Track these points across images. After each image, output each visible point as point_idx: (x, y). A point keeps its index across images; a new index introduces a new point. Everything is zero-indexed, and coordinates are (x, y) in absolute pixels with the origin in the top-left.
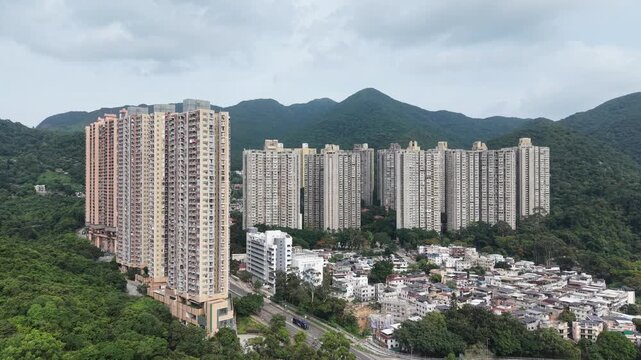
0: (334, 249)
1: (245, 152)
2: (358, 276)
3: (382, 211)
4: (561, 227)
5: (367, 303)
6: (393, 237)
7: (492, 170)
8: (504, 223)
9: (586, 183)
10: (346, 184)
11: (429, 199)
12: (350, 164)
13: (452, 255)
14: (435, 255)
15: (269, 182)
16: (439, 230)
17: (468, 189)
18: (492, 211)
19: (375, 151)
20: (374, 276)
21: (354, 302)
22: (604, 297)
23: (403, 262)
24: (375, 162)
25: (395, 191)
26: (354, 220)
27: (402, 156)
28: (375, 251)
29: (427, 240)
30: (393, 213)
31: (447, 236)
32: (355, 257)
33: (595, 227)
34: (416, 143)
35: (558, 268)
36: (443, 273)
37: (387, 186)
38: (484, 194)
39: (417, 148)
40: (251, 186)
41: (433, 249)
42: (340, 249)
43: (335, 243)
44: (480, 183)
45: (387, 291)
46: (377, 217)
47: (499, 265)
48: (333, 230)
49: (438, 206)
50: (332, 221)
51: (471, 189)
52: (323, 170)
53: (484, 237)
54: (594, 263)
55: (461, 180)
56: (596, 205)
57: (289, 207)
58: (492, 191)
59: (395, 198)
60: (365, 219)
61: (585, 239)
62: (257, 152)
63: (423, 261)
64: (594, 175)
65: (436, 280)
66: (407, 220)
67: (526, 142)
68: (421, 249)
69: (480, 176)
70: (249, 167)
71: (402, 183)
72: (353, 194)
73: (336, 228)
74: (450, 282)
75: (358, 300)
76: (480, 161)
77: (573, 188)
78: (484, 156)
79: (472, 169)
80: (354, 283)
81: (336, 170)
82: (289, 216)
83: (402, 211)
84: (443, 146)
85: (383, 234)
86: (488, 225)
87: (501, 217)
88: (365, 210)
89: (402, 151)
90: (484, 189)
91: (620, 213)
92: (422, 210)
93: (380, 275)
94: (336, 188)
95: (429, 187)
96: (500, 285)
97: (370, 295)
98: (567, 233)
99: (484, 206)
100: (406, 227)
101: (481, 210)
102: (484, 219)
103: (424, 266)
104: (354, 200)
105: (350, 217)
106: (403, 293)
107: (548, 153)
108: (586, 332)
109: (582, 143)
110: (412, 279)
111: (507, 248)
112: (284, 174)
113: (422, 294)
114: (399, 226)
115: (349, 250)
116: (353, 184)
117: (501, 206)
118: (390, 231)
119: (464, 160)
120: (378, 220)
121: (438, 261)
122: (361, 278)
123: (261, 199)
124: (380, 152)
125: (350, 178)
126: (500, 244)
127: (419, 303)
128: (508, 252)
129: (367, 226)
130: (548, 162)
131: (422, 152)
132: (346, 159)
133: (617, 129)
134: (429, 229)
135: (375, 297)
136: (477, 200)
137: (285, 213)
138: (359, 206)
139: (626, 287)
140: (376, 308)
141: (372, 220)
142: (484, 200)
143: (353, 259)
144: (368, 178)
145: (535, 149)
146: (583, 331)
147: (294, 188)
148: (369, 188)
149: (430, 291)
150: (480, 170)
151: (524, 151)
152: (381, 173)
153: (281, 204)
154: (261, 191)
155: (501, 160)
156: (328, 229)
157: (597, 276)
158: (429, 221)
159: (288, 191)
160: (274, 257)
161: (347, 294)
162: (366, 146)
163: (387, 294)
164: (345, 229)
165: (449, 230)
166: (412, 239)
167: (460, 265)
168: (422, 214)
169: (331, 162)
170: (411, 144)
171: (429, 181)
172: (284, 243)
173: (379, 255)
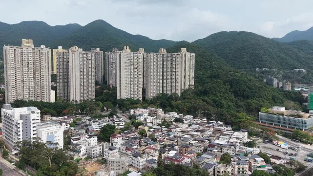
0: (76, 114)
1: (5, 47)
2: (90, 138)
3: (108, 88)
4: (202, 95)
5: (96, 159)
6: (115, 103)
7: (169, 65)
8: (175, 94)
9: (209, 72)
10: (85, 72)
11: (136, 81)
12: (88, 59)
13: (150, 115)
14: (140, 115)
15: (25, 69)
16: (141, 99)
17: (157, 75)
18: (169, 87)
19: (104, 53)
20: (102, 136)
21: (86, 159)
22: (236, 138)
23: (121, 121)
24: (104, 59)
25: (116, 76)
26: (90, 94)
27: (120, 55)
28: (104, 114)
29: (135, 106)
30: (115, 88)
31: (146, 102)
32: (89, 120)
33: (218, 94)
34: (128, 47)
35: (206, 119)
36: (146, 129)
37: (111, 73)
38: (165, 78)
39: (129, 50)
40: (11, 72)
41: (139, 111)
42: (80, 114)
43: (77, 110)
44: (163, 71)
45: (111, 149)
46: (105, 91)
47: (177, 120)
48: (76, 101)
49: (141, 85)
50: (76, 95)
51: (158, 75)
52: (68, 62)
53: (165, 102)
54: (223, 115)
55: (153, 70)
56: (218, 84)
57: (42, 87)
58: (169, 76)
59: (116, 80)
60: (98, 93)
61: (215, 101)
62: (15, 48)
63: (134, 120)
64: (211, 68)
65: (143, 134)
66: (123, 94)
67: (184, 50)
68: (132, 111)
69: (163, 67)
70: (8, 58)
71: (120, 71)
72: (90, 78)
73: (78, 100)
74: (151, 135)
75: (89, 157)
76: (163, 59)
77: (203, 75)
78: (165, 57)
79: (159, 64)
80: (87, 144)
81: (77, 63)
82: (42, 93)
83: (120, 88)
84: (142, 50)
85: (109, 103)
86: (167, 95)
87: (173, 91)
88: (98, 87)
89: (119, 52)
90: (165, 75)
91: (228, 87)
92: (132, 87)
93: (105, 135)
94: (78, 74)
95: (136, 74)
96: (181, 134)
97: (98, 153)
98: (206, 98)
99: (165, 85)
100: (122, 98)
101: (163, 87)
102: (165, 92)
103: (134, 124)
104: (90, 81)
105: (88, 92)
106: (122, 148)
107: (194, 57)
108: (241, 169)
109: (204, 53)
110: (128, 135)
111: (178, 108)
112: (37, 64)
113: (134, 147)
114: (118, 98)
115: (86, 115)
116: (90, 72)
117: (174, 84)
118: (113, 100)
119: (155, 59)
120: (106, 93)
121: (142, 119)
122: (92, 139)
123: (19, 82)
124: (107, 53)
125: (87, 68)
126: (174, 106)
127: (134, 158)
128: (179, 111)
129: (99, 97)
130: (194, 61)
131: (132, 53)
132: (85, 56)
133: (216, 47)
134: (136, 98)
135: (102, 154)
136: (161, 81)
137: (39, 91)
138: (94, 85)
139: (243, 130)
140: (102, 163)
141: (102, 93)
142: (165, 81)
143: (88, 122)
144: (99, 68)
145: (188, 54)
146: (239, 169)
147: (46, 74)
148: (100, 74)
149: (140, 145)
150: (163, 65)
151: (183, 55)
152: (107, 66)
153: (36, 85)
154: (19, 76)
155: (174, 59)
156: (73, 100)
157: (226, 124)
158: (136, 93)
159: (41, 77)
160: (21, 129)
161: (81, 154)
162: (98, 49)
163: (111, 152)
164: (84, 100)
165: (147, 98)
166: (126, 105)
167: (155, 121)
168: (132, 90)
169: (74, 57)
170: (125, 47)
171: (136, 70)
172: (29, 118)
173: (106, 117)
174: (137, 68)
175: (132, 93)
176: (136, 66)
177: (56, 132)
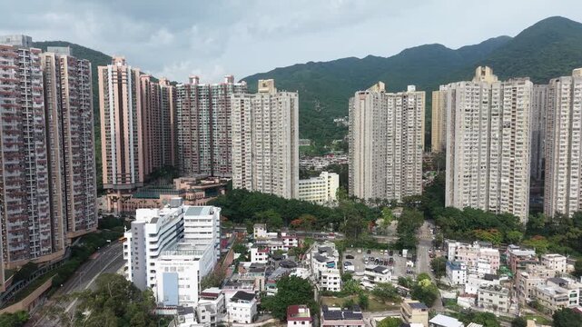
10: (398, 137)
11: (506, 162)
12: (406, 110)
26: (410, 185)
34: (487, 69)
39: (489, 78)
41: (469, 251)
50: (364, 187)
62: (243, 96)
68: (450, 248)
81: (369, 119)
92: (494, 179)
100: (456, 205)
104: (411, 159)
114: (449, 203)
116: (411, 137)
123: (248, 157)
125: (405, 127)
131: (497, 84)
132: (400, 101)
134: (504, 210)
154: (249, 147)
158: (505, 197)
160: (128, 251)
168: (493, 185)
169: (363, 106)
170: (479, 70)
171: (508, 131)
172: (143, 231)
173: (385, 248)
174: (512, 125)
175: (493, 195)
176: (507, 119)
177: (182, 269)
